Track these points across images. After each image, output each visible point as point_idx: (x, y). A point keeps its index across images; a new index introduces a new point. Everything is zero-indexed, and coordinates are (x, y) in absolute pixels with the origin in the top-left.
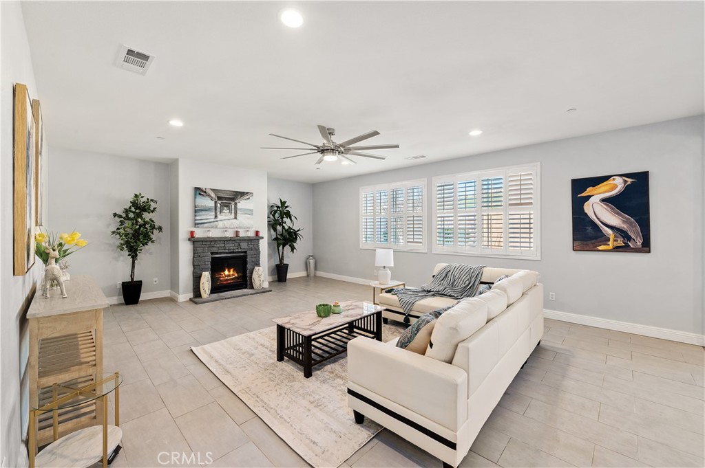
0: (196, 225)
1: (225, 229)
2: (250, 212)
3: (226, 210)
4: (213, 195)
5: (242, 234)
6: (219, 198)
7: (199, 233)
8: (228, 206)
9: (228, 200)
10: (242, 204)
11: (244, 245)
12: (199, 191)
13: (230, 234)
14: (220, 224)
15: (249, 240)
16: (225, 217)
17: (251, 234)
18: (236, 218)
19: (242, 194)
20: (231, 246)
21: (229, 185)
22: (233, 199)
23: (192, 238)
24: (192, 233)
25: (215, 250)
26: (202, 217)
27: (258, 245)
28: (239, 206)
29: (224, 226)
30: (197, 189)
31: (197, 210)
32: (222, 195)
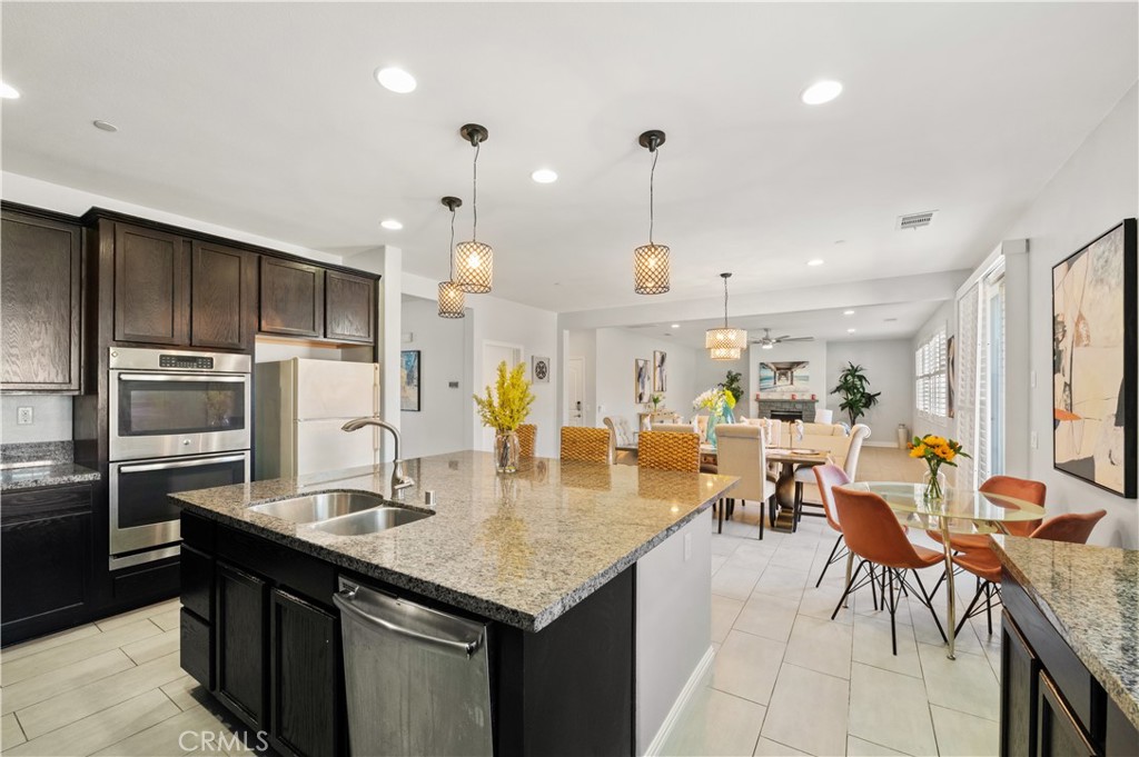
0: (761, 389)
1: (783, 393)
2: (806, 378)
3: (783, 378)
4: (773, 367)
5: (798, 397)
6: (778, 369)
7: (763, 396)
8: (785, 374)
9: (786, 370)
10: (798, 372)
11: (799, 407)
12: (763, 366)
13: (787, 397)
14: (779, 389)
15: (804, 402)
16: (783, 383)
17: (807, 397)
18: (792, 384)
19: (798, 364)
20: (787, 407)
21: (786, 357)
22: (789, 369)
23: (758, 400)
24: (758, 395)
25: (774, 409)
26: (765, 384)
27: (814, 408)
28: (795, 374)
29: (782, 391)
30: (762, 364)
31: (762, 379)
32: (780, 366)
